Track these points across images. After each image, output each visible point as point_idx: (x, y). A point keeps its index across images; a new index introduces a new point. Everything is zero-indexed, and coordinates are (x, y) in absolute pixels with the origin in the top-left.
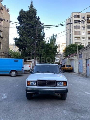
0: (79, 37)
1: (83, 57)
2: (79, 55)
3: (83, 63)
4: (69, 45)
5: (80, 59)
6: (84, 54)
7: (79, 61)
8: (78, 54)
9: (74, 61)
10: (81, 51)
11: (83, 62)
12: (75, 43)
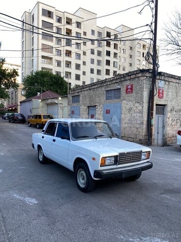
0: (51, 59)
1: (81, 102)
2: (72, 96)
3: (81, 112)
4: (37, 73)
5: (75, 105)
6: (85, 96)
7: (71, 107)
8: (69, 95)
9: (59, 108)
10: (77, 91)
11: (81, 110)
12: (42, 68)
